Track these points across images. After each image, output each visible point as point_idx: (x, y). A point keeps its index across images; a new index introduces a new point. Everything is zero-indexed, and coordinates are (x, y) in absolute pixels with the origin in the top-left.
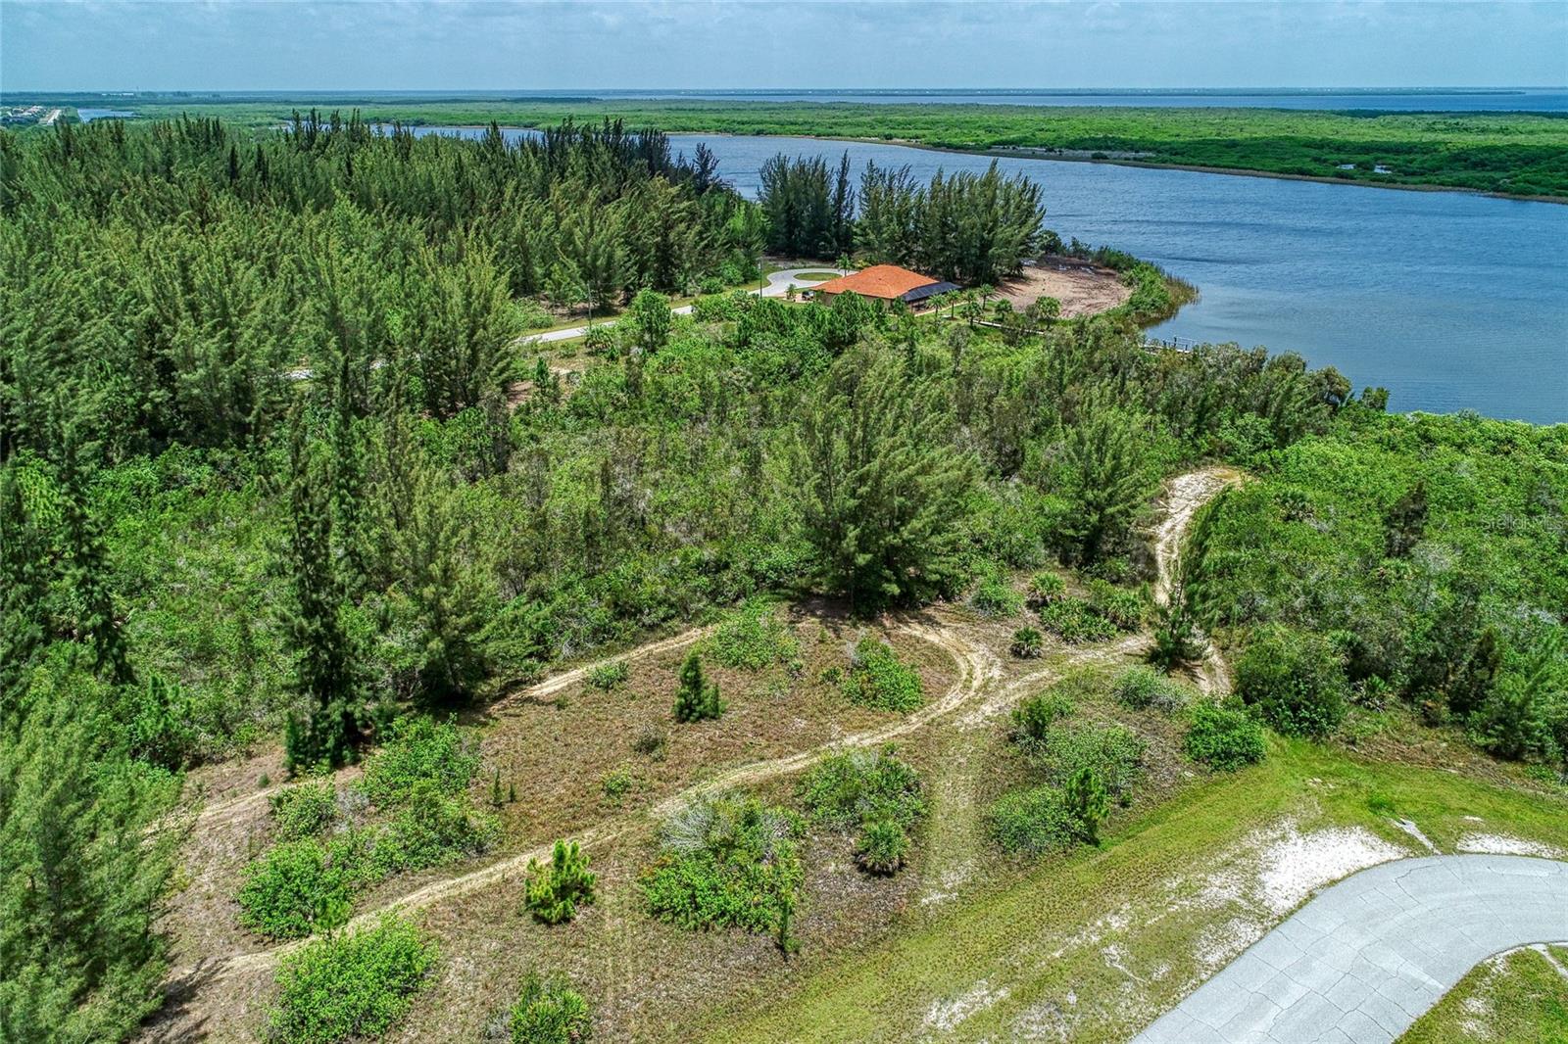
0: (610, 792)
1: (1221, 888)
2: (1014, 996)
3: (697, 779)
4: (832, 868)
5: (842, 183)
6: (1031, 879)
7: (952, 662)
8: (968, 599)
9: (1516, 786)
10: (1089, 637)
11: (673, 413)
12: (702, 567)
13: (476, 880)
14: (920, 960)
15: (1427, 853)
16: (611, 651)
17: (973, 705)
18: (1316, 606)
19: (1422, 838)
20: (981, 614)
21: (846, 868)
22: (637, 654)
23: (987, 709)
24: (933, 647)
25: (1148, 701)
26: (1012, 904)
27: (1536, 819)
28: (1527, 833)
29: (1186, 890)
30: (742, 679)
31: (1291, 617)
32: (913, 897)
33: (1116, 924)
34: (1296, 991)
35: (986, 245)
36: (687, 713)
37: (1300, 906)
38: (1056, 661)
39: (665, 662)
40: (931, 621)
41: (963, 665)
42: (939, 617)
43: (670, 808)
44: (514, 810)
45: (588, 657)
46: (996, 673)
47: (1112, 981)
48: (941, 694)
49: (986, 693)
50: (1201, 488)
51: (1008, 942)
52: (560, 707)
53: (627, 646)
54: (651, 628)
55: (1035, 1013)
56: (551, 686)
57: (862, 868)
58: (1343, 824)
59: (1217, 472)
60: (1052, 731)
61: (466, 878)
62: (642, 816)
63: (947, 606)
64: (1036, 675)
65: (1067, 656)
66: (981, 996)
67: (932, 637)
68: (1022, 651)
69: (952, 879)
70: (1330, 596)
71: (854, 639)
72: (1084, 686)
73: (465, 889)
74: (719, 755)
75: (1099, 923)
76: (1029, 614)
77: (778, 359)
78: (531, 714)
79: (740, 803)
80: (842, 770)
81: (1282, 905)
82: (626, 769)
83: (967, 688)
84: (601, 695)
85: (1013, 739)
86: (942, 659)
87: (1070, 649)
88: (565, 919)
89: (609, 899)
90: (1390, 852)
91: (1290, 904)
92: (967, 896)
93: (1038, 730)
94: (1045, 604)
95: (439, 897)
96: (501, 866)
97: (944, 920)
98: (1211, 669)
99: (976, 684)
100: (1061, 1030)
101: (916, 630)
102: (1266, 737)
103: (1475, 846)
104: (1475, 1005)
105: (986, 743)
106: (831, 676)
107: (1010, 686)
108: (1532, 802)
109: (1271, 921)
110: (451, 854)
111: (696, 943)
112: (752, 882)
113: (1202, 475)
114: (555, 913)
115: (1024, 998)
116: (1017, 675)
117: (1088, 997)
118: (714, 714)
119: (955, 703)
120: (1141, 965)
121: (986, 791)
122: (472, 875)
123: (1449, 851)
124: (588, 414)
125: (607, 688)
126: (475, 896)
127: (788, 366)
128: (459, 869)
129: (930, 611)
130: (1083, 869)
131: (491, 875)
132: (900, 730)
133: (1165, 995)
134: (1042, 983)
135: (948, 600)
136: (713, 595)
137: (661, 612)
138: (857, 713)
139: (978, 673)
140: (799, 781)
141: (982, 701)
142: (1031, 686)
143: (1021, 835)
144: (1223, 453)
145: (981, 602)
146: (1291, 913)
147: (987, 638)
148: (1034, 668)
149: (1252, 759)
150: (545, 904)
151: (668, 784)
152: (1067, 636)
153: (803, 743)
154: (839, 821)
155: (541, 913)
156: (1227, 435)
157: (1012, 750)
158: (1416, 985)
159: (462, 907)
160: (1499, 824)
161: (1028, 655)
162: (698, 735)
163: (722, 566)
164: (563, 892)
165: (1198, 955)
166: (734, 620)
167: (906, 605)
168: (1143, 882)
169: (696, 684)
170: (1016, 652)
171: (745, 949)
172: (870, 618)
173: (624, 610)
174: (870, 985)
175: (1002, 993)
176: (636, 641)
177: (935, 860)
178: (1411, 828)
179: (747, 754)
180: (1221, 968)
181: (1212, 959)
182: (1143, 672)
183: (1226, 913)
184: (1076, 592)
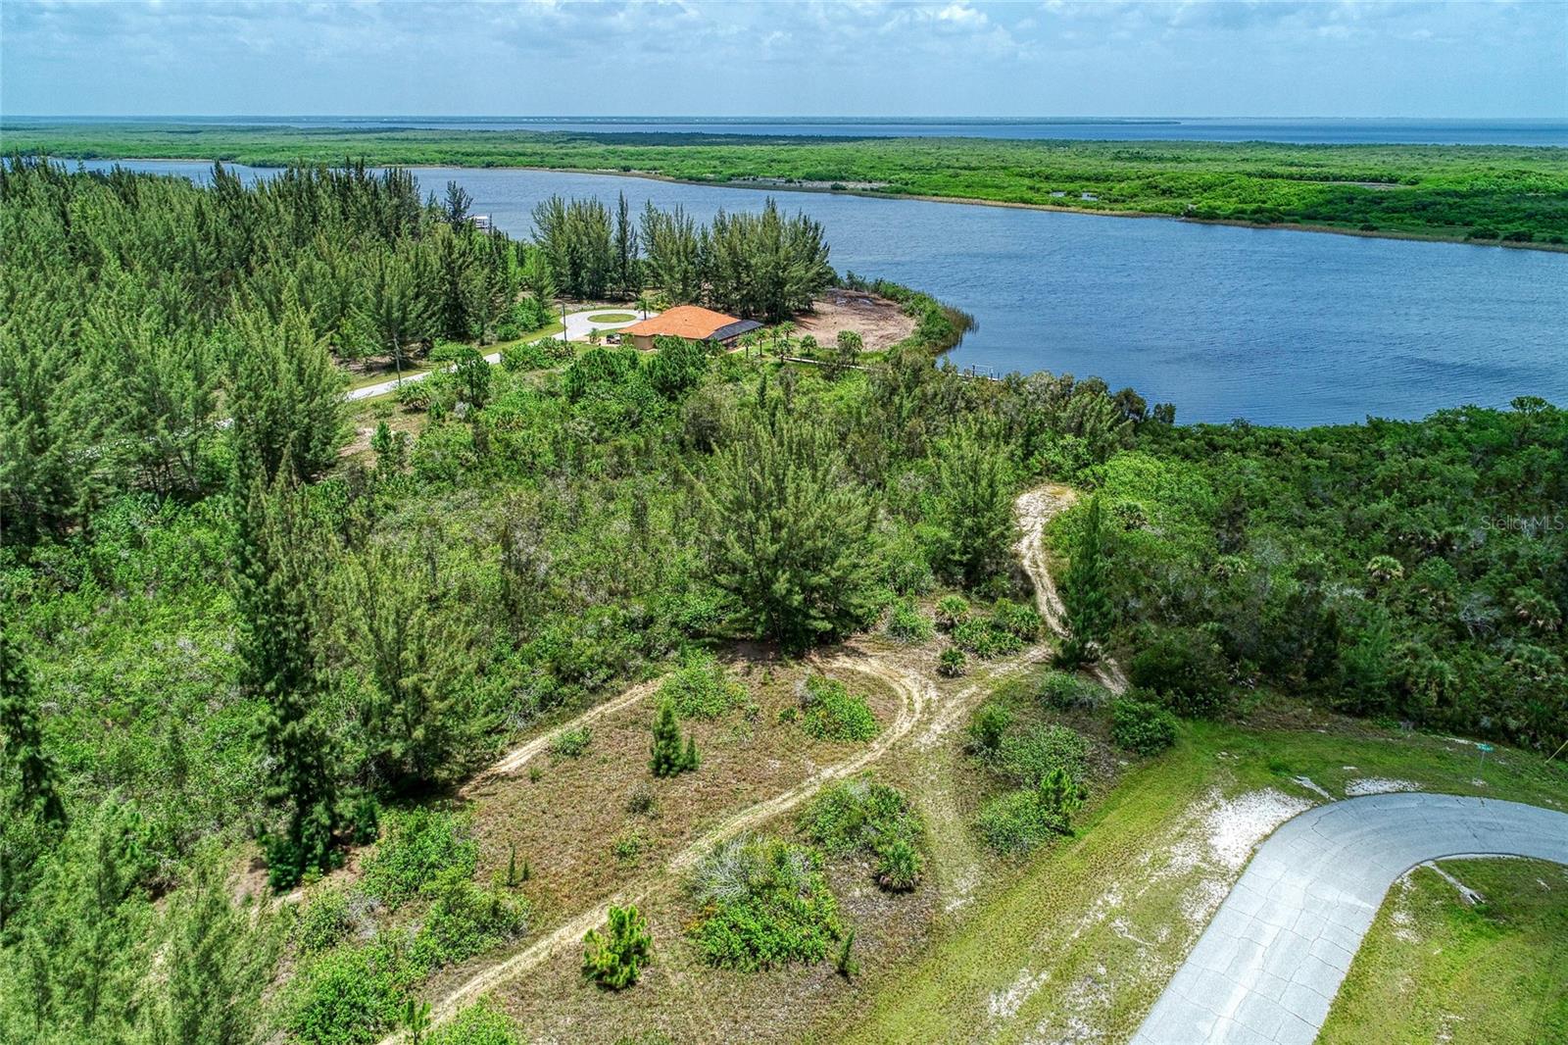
0: (623, 854)
1: (1184, 857)
2: (1055, 977)
3: (700, 830)
4: (857, 893)
5: (623, 225)
6: (1029, 873)
7: (890, 689)
8: (883, 627)
9: (1371, 738)
10: (1001, 652)
11: (529, 469)
12: (631, 624)
13: (523, 962)
14: (965, 959)
15: (1326, 802)
16: (564, 719)
17: (923, 725)
19: (1318, 790)
20: (899, 642)
21: (870, 890)
22: (589, 717)
23: (937, 728)
24: (867, 677)
25: (1069, 704)
26: (1022, 898)
27: (1392, 761)
28: (1391, 775)
29: (1158, 863)
30: (704, 730)
31: (1159, 616)
32: (938, 906)
33: (1115, 901)
34: (1270, 932)
35: (780, 284)
36: (666, 766)
37: (1249, 861)
38: (979, 677)
39: (633, 721)
40: (853, 652)
41: (900, 691)
42: (862, 647)
43: (685, 861)
44: (529, 885)
45: (538, 729)
46: (933, 694)
47: (1128, 949)
48: (892, 720)
49: (931, 713)
50: (1041, 506)
51: (1031, 933)
52: (533, 780)
53: (576, 711)
54: (593, 690)
55: (1077, 987)
56: (514, 761)
57: (885, 888)
58: (1257, 788)
59: (1050, 489)
60: (1004, 741)
61: (512, 961)
62: (661, 873)
63: (865, 637)
64: (966, 693)
65: (988, 671)
66: (1028, 983)
67: (862, 667)
68: (948, 671)
69: (964, 885)
71: (796, 678)
72: (1011, 695)
73: (517, 971)
74: (712, 804)
75: (1099, 902)
76: (941, 636)
77: (615, 407)
78: (507, 792)
79: (765, 844)
80: (842, 804)
81: (1236, 862)
82: (634, 829)
83: (911, 711)
84: (571, 763)
85: (970, 751)
86: (877, 686)
87: (987, 664)
88: (631, 982)
89: (664, 957)
90: (1300, 806)
91: (1241, 860)
92: (983, 898)
93: (992, 740)
94: (953, 625)
95: (493, 984)
96: (543, 943)
97: (967, 925)
98: (1107, 670)
99: (918, 706)
100: (1103, 998)
101: (842, 662)
102: (1176, 723)
103: (1359, 791)
104: (1400, 917)
105: (949, 759)
106: (787, 716)
107: (950, 704)
108: (1386, 748)
109: (1231, 877)
110: (489, 941)
111: (762, 982)
112: (799, 917)
113: (1038, 493)
114: (621, 979)
115: (1064, 976)
116: (951, 694)
117: (1113, 967)
118: (689, 767)
119: (907, 726)
120: (1145, 931)
121: (965, 807)
122: (517, 958)
123: (1342, 797)
124: (438, 477)
125: (574, 754)
126: (531, 976)
127: (628, 414)
128: (502, 953)
129: (852, 643)
130: (1069, 858)
131: (536, 955)
132: (867, 757)
133: (1174, 953)
134: (1072, 961)
135: (865, 631)
136: (647, 651)
137: (603, 673)
138: (824, 747)
139: (916, 696)
140: (796, 817)
141: (929, 721)
142: (967, 702)
143: (1011, 838)
144: (1052, 472)
145: (897, 630)
146: (1245, 868)
147: (914, 663)
148: (963, 686)
149: (1170, 742)
150: (613, 971)
151: (678, 837)
152: (981, 652)
153: (786, 782)
154: (850, 849)
155: (603, 980)
156: (1053, 455)
157: (973, 761)
158: (1354, 910)
159: (522, 989)
160: (1369, 771)
161: (956, 675)
162: (683, 789)
163: (649, 621)
164: (625, 959)
165: (1187, 915)
166: (672, 675)
167: (828, 642)
168: (1120, 861)
169: (668, 736)
170: (945, 673)
171: (808, 982)
172: (799, 656)
173: (566, 675)
174: (930, 991)
175: (1044, 976)
176: (587, 706)
177: (944, 871)
178: (1307, 783)
179: (735, 801)
180: (1208, 923)
181: (1199, 916)
182: (1056, 676)
183: (1195, 877)
184: (974, 613)
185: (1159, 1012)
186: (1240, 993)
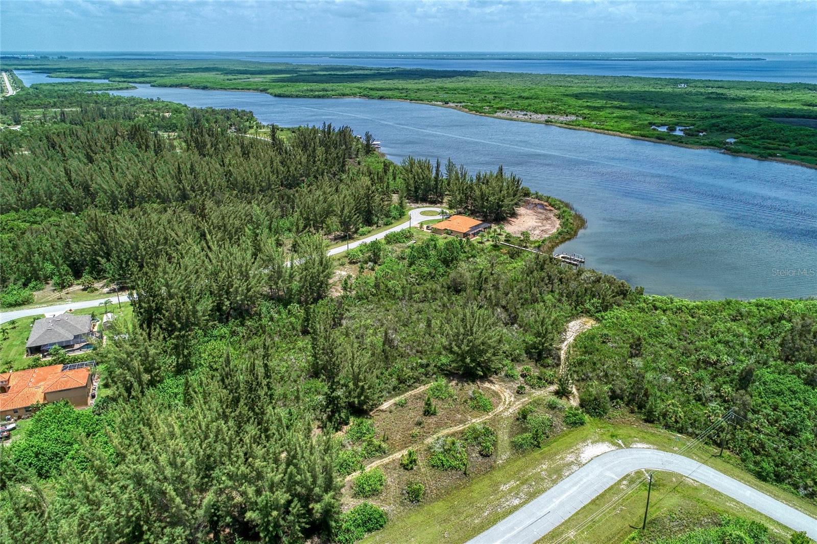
0: (413, 437)
1: (570, 458)
2: (520, 483)
3: (435, 433)
4: (474, 455)
5: (437, 170)
6: (524, 457)
7: (500, 396)
8: (503, 374)
9: (650, 430)
10: (539, 387)
11: (393, 297)
12: (422, 366)
13: (386, 460)
14: (498, 475)
15: (622, 448)
16: (399, 394)
17: (506, 409)
18: (606, 375)
19: (622, 444)
20: (507, 379)
21: (477, 455)
22: (407, 394)
23: (510, 410)
24: (494, 391)
25: (555, 407)
26: (519, 463)
27: (652, 439)
28: (648, 442)
29: (562, 459)
30: (440, 403)
31: (599, 378)
32: (495, 462)
33: (544, 467)
34: (585, 480)
35: (500, 206)
36: (428, 413)
37: (589, 462)
38: (530, 395)
39: (419, 397)
40: (491, 382)
41: (503, 397)
42: (494, 380)
43: (429, 440)
44: (388, 441)
45: (392, 397)
46: (512, 399)
47: (543, 479)
48: (497, 406)
49: (510, 405)
50: (578, 327)
51: (519, 471)
52: (390, 412)
53: (403, 392)
54: (409, 386)
55: (525, 486)
56: (385, 406)
57: (482, 455)
58: (603, 441)
59: (584, 319)
60: (529, 417)
61: (383, 460)
62: (423, 443)
63: (496, 376)
64: (524, 400)
65: (533, 393)
66: (513, 483)
67: (493, 387)
68: (520, 392)
69: (504, 457)
70: (610, 372)
71: (470, 388)
72: (537, 403)
73: (385, 462)
74: (439, 426)
75: (540, 467)
76: (521, 379)
77: (426, 270)
78: (383, 415)
79: (450, 439)
80: (474, 430)
81: (584, 462)
82: (416, 430)
83: (504, 404)
84: (401, 408)
85: (518, 419)
86: (496, 394)
87: (534, 391)
88: (412, 469)
89: (421, 464)
90: (613, 448)
91: (586, 461)
92: (508, 461)
93: (525, 417)
94: (526, 376)
95: (379, 464)
96: (391, 457)
97: (503, 466)
98: (574, 397)
99: (507, 403)
100: (531, 489)
101: (487, 385)
102: (586, 417)
103: (635, 446)
104: (625, 482)
105: (511, 421)
106: (466, 401)
107: (517, 403)
108: (652, 434)
109: (581, 465)
110: (378, 454)
111: (445, 473)
112: (456, 459)
113: (578, 321)
114: (409, 468)
115: (523, 483)
116: (519, 400)
117: (537, 483)
118: (434, 414)
119: (502, 409)
120: (550, 476)
121: (511, 435)
123: (628, 447)
124: (363, 298)
125: (402, 406)
126: (388, 464)
127: (430, 273)
128: (381, 458)
129: (492, 379)
130: (536, 454)
131: (389, 459)
132: (487, 417)
133: (555, 482)
134: (527, 480)
135: (497, 374)
136: (426, 375)
137: (412, 381)
138: (475, 412)
139: (507, 399)
140: (462, 432)
141: (509, 408)
142: (523, 403)
143: (521, 446)
144: (587, 312)
145: (506, 376)
146: (586, 463)
147: (509, 388)
148: (523, 397)
149: (582, 424)
150: (408, 465)
151: (428, 434)
152: (532, 386)
153: (462, 422)
154: (474, 443)
155: (405, 467)
156: (588, 306)
157: (517, 423)
158: (612, 479)
159: (385, 466)
160: (643, 440)
161: (522, 393)
162: (432, 420)
163: (428, 365)
164: (411, 463)
165: (563, 473)
166: (433, 384)
167: (484, 378)
168: (551, 457)
169: (428, 404)
170: (518, 392)
171: (456, 475)
172: (473, 381)
173: (401, 381)
174: (487, 482)
175: (517, 482)
176: (407, 391)
177: (499, 453)
178: (620, 442)
179: (446, 426)
180: (568, 476)
181: (566, 474)
182: (554, 398)
183: (571, 463)
184: (535, 372)
185: (544, 495)
186: (568, 494)
